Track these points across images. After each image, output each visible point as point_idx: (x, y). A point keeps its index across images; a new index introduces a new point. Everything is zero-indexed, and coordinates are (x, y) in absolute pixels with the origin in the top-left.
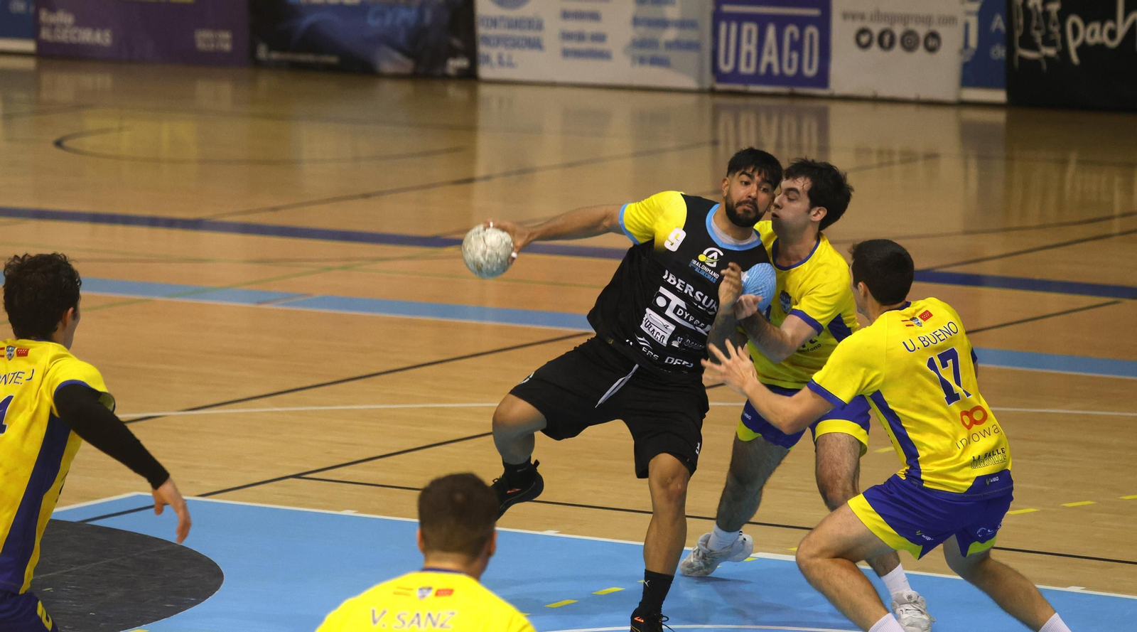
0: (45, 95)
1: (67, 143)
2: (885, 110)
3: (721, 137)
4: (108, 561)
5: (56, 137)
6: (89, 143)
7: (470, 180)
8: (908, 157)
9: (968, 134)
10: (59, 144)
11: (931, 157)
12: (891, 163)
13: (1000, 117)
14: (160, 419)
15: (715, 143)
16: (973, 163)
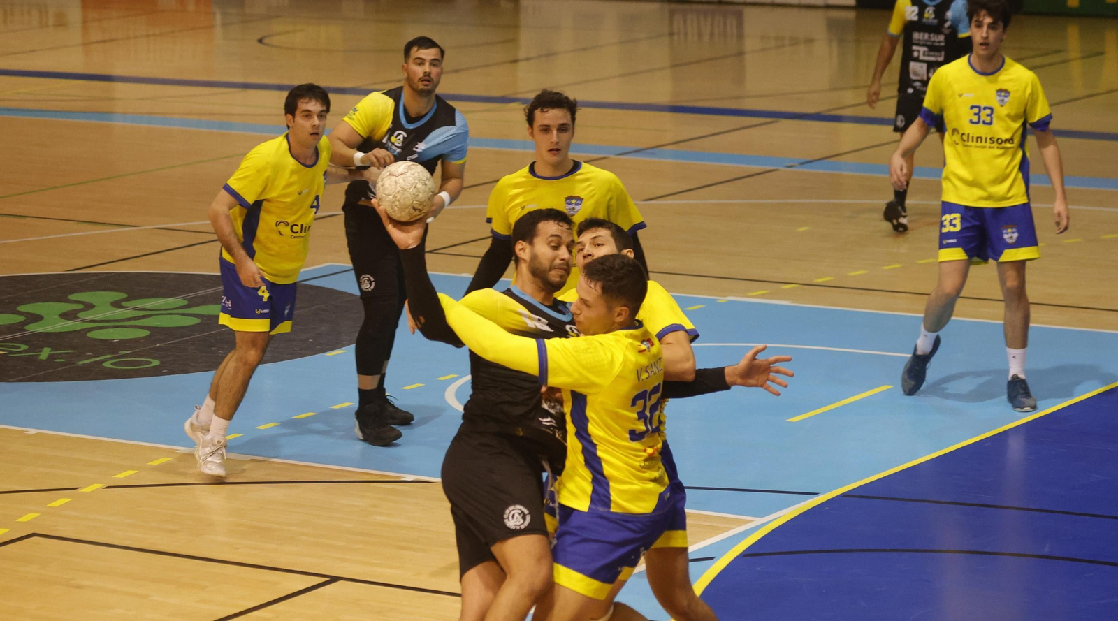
0: (247, 11)
1: (265, 41)
2: (779, 11)
3: (675, 30)
4: (316, 307)
5: (259, 37)
6: (275, 40)
7: (515, 61)
8: (794, 42)
9: (832, 25)
10: (260, 41)
11: (809, 41)
12: (783, 46)
13: (851, 15)
14: (337, 217)
15: (671, 34)
16: (835, 44)
